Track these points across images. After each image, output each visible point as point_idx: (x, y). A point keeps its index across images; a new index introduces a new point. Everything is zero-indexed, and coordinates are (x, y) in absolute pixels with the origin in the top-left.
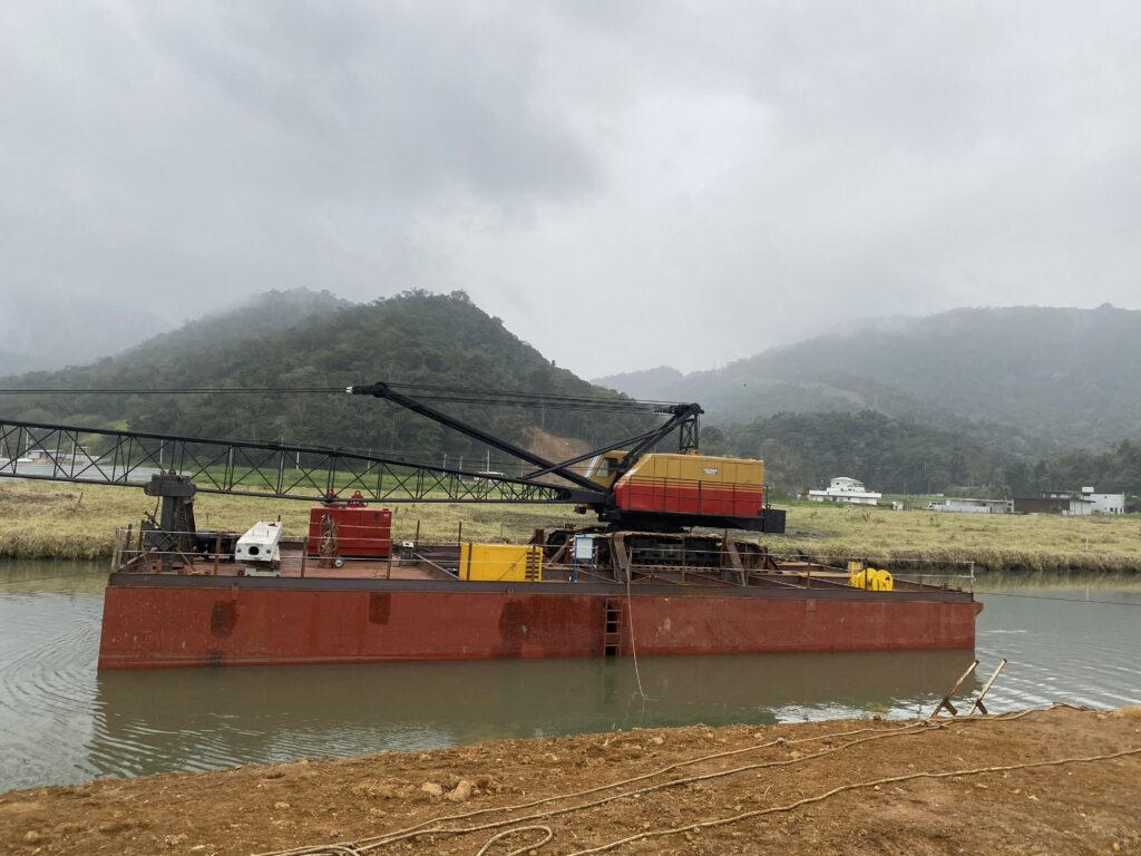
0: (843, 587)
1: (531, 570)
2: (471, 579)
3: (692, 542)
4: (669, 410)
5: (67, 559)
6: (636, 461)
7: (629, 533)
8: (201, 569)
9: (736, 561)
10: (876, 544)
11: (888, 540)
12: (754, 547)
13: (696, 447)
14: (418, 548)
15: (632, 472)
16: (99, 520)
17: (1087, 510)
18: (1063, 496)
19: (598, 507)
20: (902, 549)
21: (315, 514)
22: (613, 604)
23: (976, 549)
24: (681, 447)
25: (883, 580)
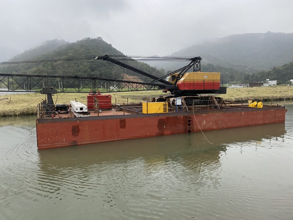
1: (165, 109)
3: (201, 98)
5: (11, 116)
7: (185, 97)
8: (57, 117)
9: (216, 102)
11: (233, 95)
12: (219, 98)
13: (200, 70)
15: (182, 79)
16: (18, 104)
17: (268, 85)
18: (262, 82)
19: (171, 90)
21: (89, 97)
22: (189, 118)
23: (256, 96)
24: (194, 71)
25: (260, 105)
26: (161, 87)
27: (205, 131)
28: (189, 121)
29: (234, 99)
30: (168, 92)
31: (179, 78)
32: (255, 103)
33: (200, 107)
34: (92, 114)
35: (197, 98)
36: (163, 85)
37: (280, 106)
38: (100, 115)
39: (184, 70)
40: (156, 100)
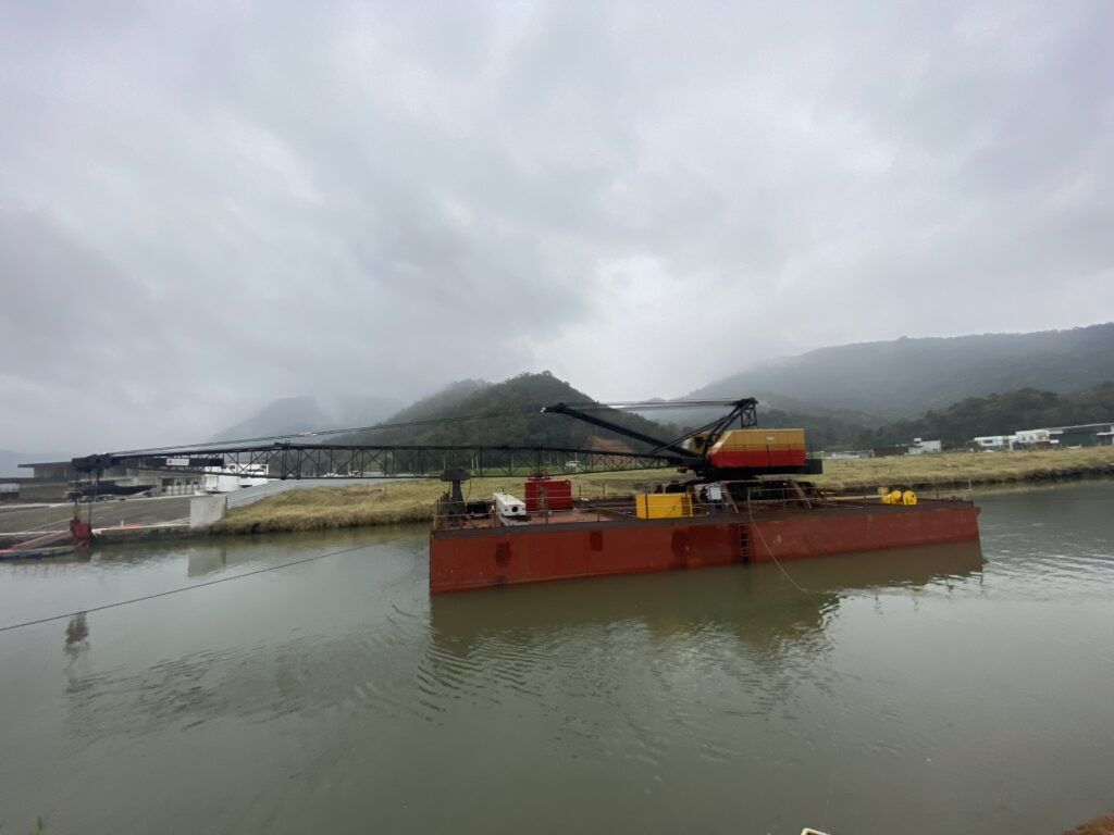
0: (878, 504)
1: (686, 510)
2: (651, 517)
3: (766, 484)
4: (734, 403)
5: (383, 524)
6: (719, 437)
7: (728, 482)
8: (468, 526)
9: (801, 493)
12: (808, 484)
13: (755, 424)
14: (590, 502)
15: (718, 445)
16: (396, 502)
17: (919, 451)
18: (903, 445)
19: (695, 468)
21: (528, 486)
22: (743, 528)
23: (895, 477)
24: (743, 427)
25: (910, 497)
26: (672, 462)
27: (783, 558)
28: (744, 536)
29: (842, 487)
30: (690, 472)
31: (710, 442)
32: (897, 494)
33: (763, 504)
34: (536, 521)
35: (757, 484)
36: (678, 458)
37: (960, 500)
38: (552, 520)
39: (720, 426)
40: (664, 490)
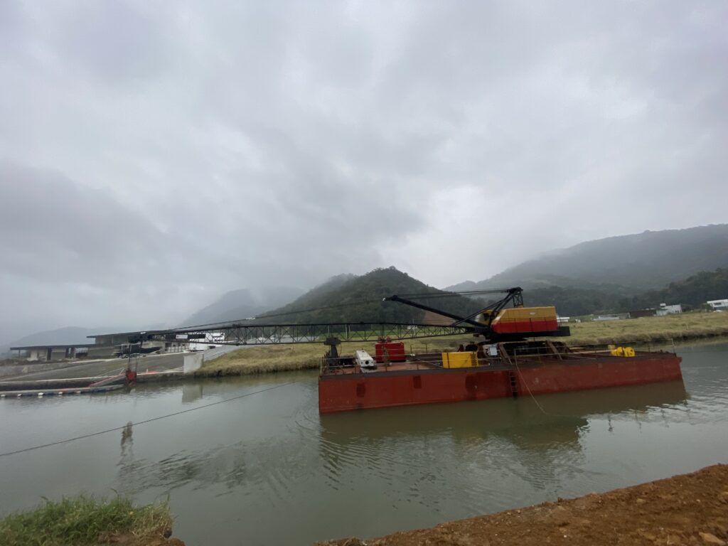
0: (609, 356)
1: (473, 362)
2: (451, 367)
3: (531, 344)
4: (507, 291)
6: (498, 313)
7: (504, 343)
8: (340, 372)
9: (555, 350)
10: (590, 337)
11: (595, 335)
12: (560, 343)
13: (522, 304)
15: (498, 318)
16: (300, 356)
17: (665, 313)
18: (652, 309)
19: (484, 334)
20: (603, 337)
21: (377, 347)
22: (512, 374)
23: (637, 334)
24: (515, 306)
25: (629, 351)
26: (469, 330)
27: (538, 393)
28: (513, 379)
30: (481, 336)
31: (493, 316)
32: (620, 349)
33: (526, 357)
34: (381, 369)
35: (524, 344)
36: (474, 329)
37: (667, 353)
38: (390, 369)
39: (499, 306)
40: (465, 348)
